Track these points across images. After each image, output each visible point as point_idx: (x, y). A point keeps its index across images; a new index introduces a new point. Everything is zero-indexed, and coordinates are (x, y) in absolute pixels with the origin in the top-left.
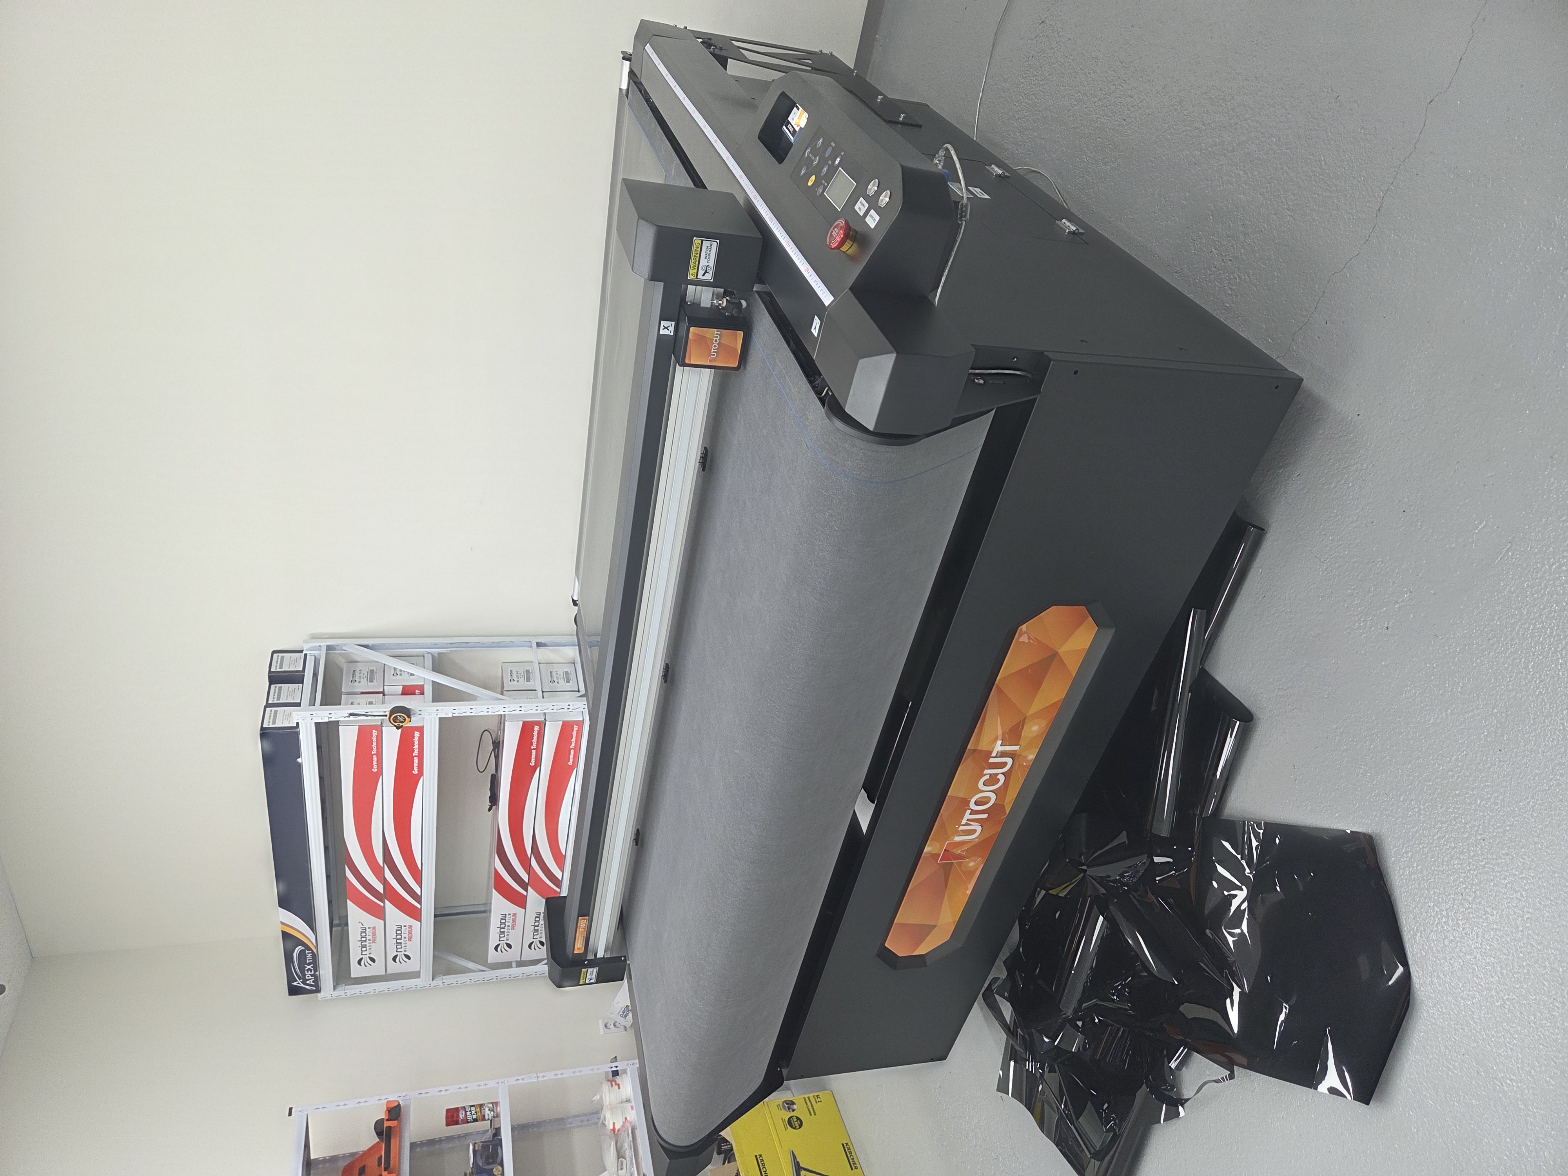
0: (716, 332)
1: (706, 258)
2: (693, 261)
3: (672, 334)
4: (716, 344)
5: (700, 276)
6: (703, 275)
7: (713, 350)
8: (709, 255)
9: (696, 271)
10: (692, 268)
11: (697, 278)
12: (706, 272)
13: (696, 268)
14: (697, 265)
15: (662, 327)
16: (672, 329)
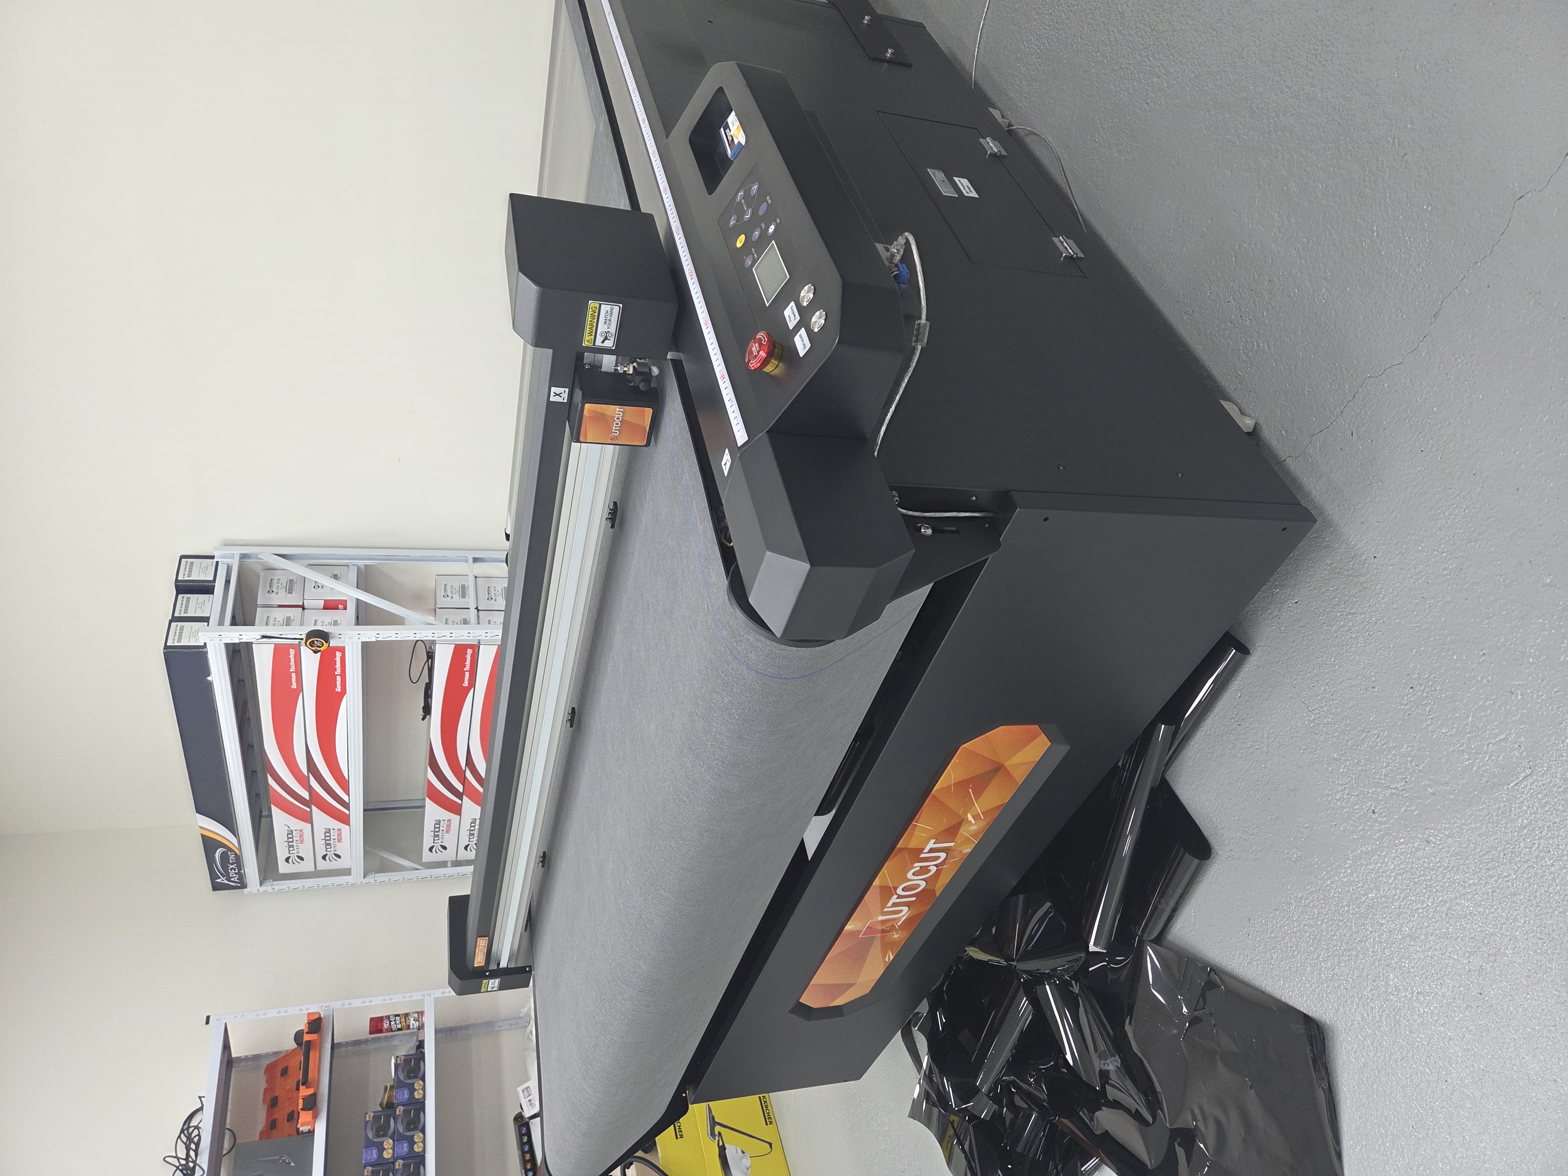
0: (618, 409)
1: (605, 323)
2: (588, 326)
3: (566, 401)
4: (618, 421)
5: (598, 343)
6: (603, 342)
7: (614, 428)
8: (610, 320)
9: (593, 337)
10: (587, 334)
11: (594, 344)
12: (606, 339)
13: (593, 334)
14: (594, 331)
15: (552, 394)
16: (565, 396)
